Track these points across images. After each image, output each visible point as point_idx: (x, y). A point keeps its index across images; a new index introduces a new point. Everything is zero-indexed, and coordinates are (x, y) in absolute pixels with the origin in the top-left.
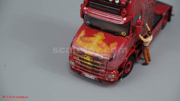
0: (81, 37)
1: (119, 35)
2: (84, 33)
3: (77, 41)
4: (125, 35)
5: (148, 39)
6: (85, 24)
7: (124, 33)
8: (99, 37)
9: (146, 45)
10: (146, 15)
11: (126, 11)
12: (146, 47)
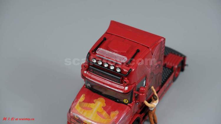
0: (80, 103)
1: (121, 102)
2: (83, 98)
3: (76, 107)
4: (128, 103)
5: (153, 103)
6: (85, 87)
7: (126, 101)
8: (99, 104)
9: (152, 110)
10: (152, 77)
11: (128, 80)
12: (152, 111)
